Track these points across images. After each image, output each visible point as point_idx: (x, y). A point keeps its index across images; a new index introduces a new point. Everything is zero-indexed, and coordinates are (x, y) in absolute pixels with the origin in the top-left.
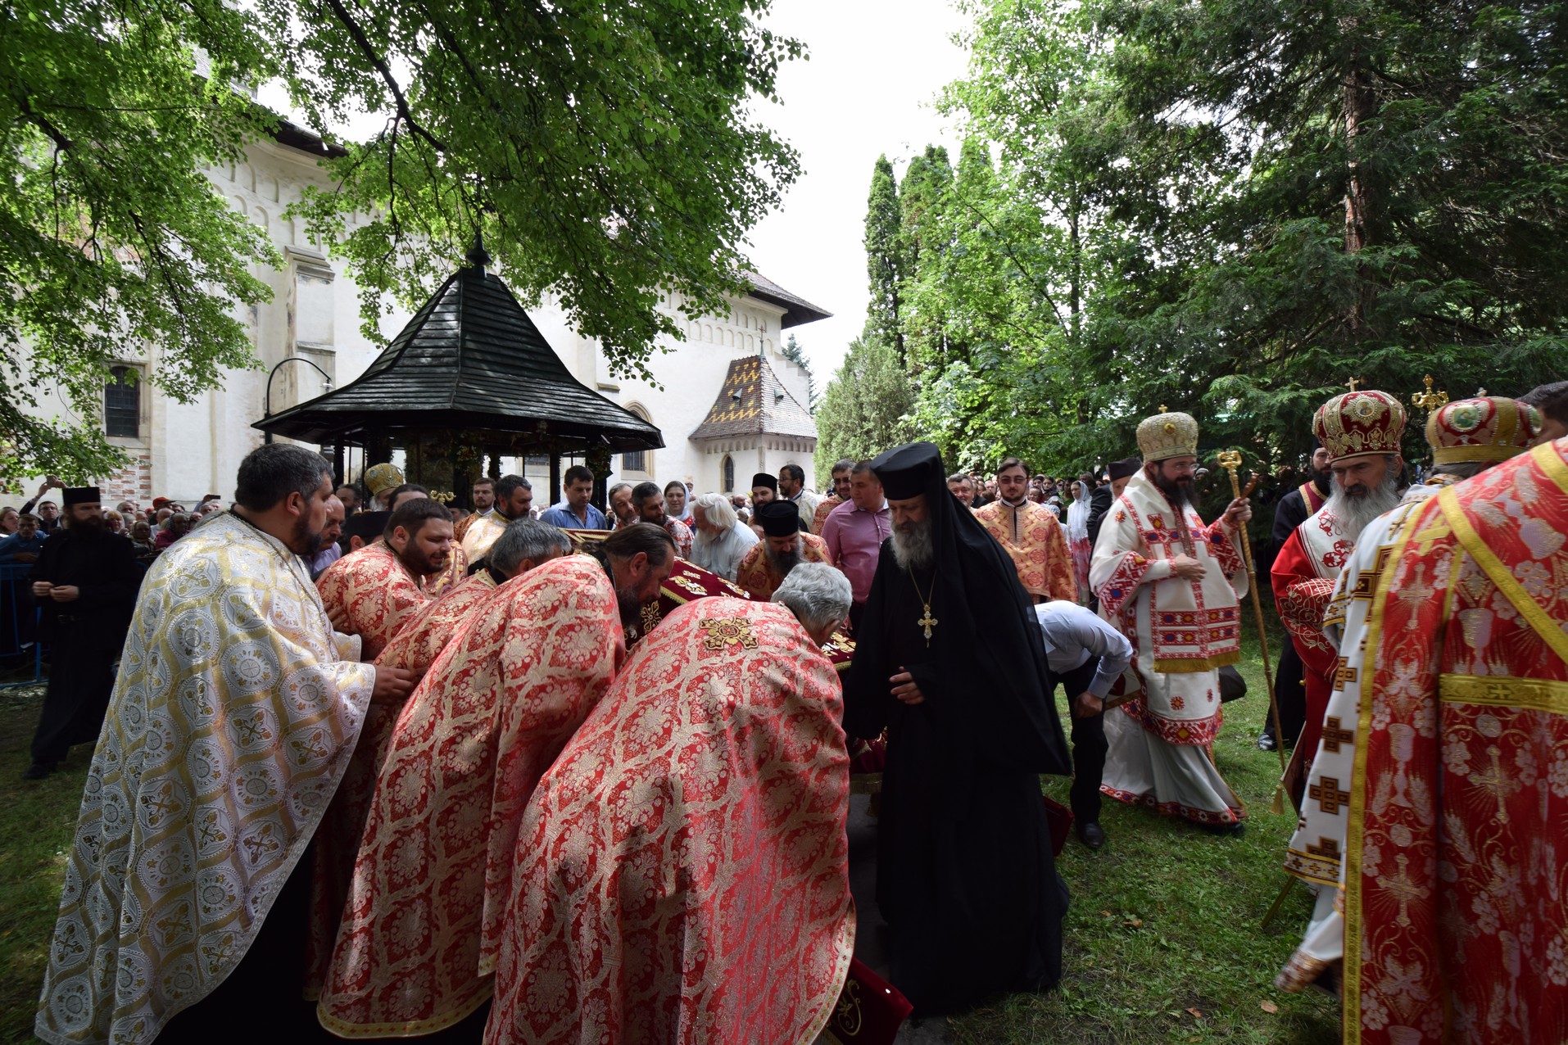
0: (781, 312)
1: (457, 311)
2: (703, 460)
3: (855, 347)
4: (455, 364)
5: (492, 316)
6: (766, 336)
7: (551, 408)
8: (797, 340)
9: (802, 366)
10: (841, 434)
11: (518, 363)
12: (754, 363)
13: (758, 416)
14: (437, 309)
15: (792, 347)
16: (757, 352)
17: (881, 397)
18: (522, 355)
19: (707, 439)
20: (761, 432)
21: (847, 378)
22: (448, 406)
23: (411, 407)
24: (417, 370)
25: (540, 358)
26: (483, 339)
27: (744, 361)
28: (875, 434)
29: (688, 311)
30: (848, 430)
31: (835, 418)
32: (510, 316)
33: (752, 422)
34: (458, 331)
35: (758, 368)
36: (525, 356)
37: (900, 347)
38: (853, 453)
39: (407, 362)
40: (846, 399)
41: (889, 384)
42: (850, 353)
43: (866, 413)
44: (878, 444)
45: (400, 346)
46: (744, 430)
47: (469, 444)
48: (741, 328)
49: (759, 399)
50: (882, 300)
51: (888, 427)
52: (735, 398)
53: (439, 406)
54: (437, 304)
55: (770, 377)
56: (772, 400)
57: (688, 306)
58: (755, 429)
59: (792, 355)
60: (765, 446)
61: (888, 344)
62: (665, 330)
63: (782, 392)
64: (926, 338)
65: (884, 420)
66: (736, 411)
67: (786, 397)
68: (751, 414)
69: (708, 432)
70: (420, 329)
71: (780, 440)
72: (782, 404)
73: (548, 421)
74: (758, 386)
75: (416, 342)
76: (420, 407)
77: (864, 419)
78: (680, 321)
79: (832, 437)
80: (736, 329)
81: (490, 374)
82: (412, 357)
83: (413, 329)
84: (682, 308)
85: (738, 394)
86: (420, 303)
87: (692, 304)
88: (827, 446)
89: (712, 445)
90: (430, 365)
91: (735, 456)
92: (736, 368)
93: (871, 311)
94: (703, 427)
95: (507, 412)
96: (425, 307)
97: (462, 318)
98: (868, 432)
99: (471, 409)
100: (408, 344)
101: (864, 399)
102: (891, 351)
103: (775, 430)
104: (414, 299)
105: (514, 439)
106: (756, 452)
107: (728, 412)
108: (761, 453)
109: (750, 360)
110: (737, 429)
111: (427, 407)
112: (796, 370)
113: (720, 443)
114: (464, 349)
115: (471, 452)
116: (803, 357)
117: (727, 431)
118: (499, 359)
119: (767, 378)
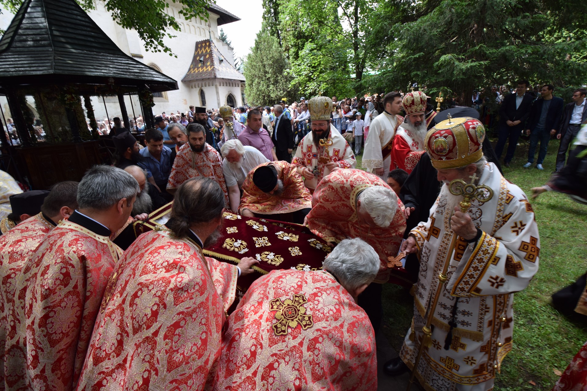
0: (217, 17)
1: (42, 11)
2: (190, 91)
3: (259, 36)
4: (49, 45)
5: (66, 15)
6: (211, 29)
7: (114, 70)
8: (224, 31)
9: (228, 45)
10: (257, 80)
11: (89, 44)
12: (207, 43)
13: (213, 70)
14: (29, 10)
15: (222, 35)
16: (207, 38)
17: (273, 62)
18: (89, 39)
19: (190, 81)
20: (215, 77)
21: (257, 52)
22: (51, 72)
23: (27, 73)
24: (26, 50)
25: (101, 41)
26: (64, 29)
27: (202, 42)
28: (272, 79)
29: (185, 14)
30: (259, 77)
31: (253, 72)
32: (77, 15)
33: (210, 73)
34: (46, 24)
35: (210, 46)
36: (92, 40)
37: (278, 36)
38: (263, 89)
39: (18, 44)
40: (257, 62)
41: (276, 55)
42: (257, 39)
43: (267, 70)
44: (273, 84)
45: (11, 34)
46: (207, 77)
47: (70, 93)
48: (198, 25)
49: (212, 61)
50: (269, 12)
51: (277, 76)
52: (201, 61)
53: (46, 72)
54: (28, 6)
55: (216, 50)
56: (218, 62)
57: (185, 11)
58: (213, 77)
59: (223, 39)
60: (218, 84)
61: (273, 35)
62: (170, 24)
63: (223, 58)
64: (291, 32)
65: (275, 73)
66: (202, 67)
67: (224, 60)
68: (209, 69)
69: (190, 78)
70: (21, 23)
71: (224, 81)
72: (223, 64)
73: (114, 78)
74: (211, 54)
75: (20, 31)
76: (34, 73)
77: (266, 72)
78: (180, 19)
79: (253, 82)
80: (196, 25)
81: (73, 50)
82: (21, 41)
83: (17, 23)
84: (181, 12)
85: (202, 59)
86: (18, 7)
87: (187, 10)
88: (251, 85)
89: (193, 84)
90: (34, 46)
91: (205, 90)
92: (199, 45)
93: (264, 18)
94: (187, 76)
95: (89, 74)
96: (20, 9)
97: (47, 15)
98: (268, 79)
99: (66, 73)
100: (16, 33)
101: (265, 63)
102: (275, 38)
103: (222, 77)
104: (14, 5)
105: (96, 88)
106: (214, 87)
107: (198, 68)
108: (216, 88)
109: (205, 41)
110: (204, 76)
111: (38, 73)
112: (226, 47)
113: (197, 83)
114: (52, 35)
115: (73, 98)
116: (228, 40)
117: (199, 77)
118: (76, 42)
119: (215, 51)
